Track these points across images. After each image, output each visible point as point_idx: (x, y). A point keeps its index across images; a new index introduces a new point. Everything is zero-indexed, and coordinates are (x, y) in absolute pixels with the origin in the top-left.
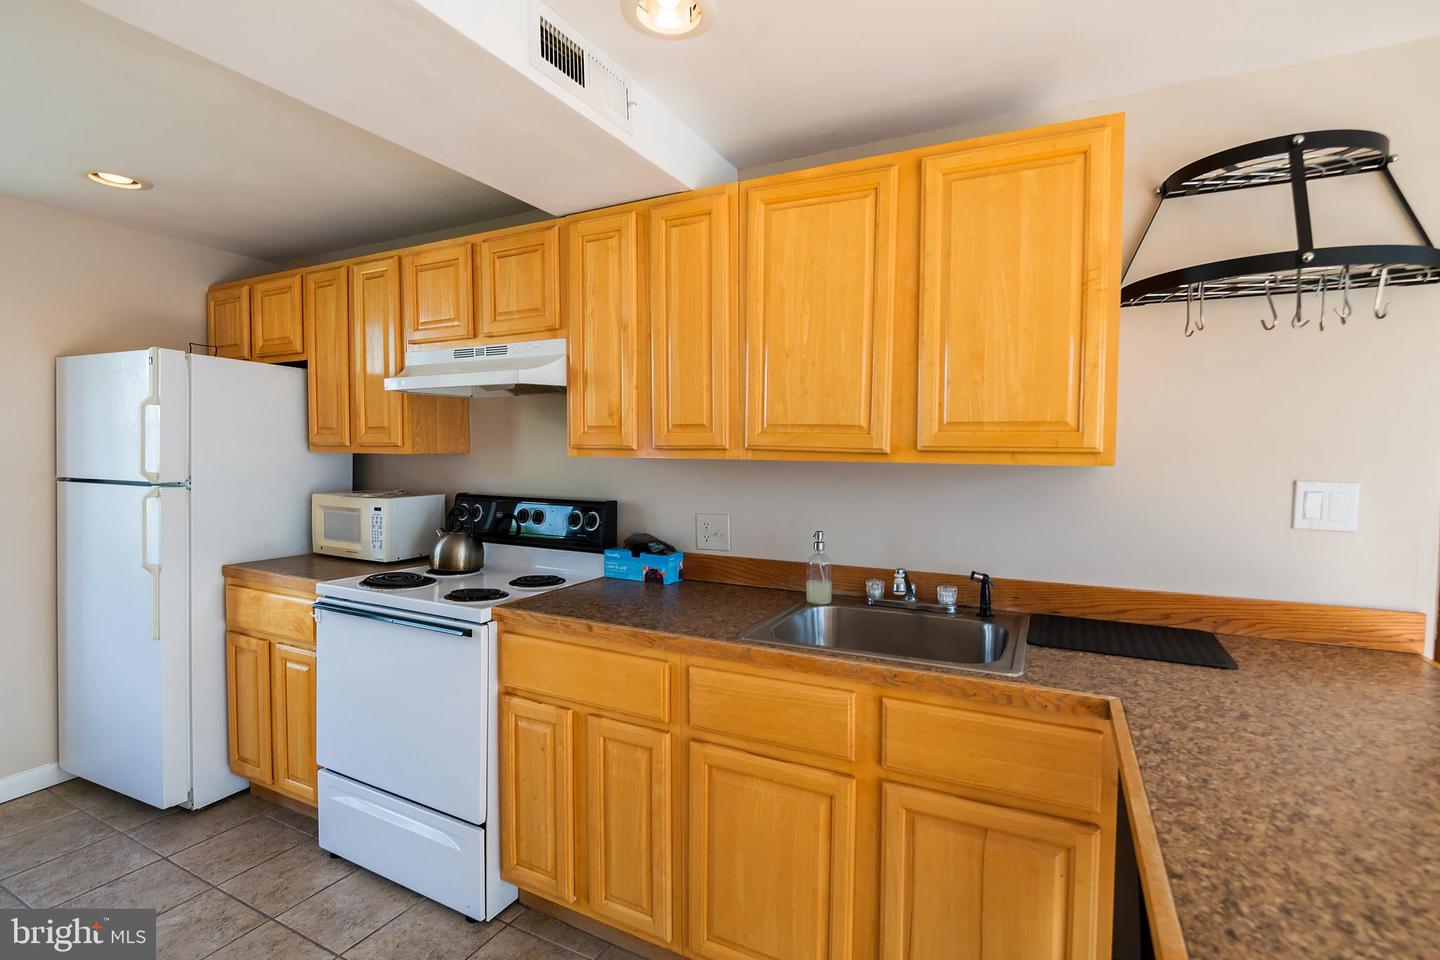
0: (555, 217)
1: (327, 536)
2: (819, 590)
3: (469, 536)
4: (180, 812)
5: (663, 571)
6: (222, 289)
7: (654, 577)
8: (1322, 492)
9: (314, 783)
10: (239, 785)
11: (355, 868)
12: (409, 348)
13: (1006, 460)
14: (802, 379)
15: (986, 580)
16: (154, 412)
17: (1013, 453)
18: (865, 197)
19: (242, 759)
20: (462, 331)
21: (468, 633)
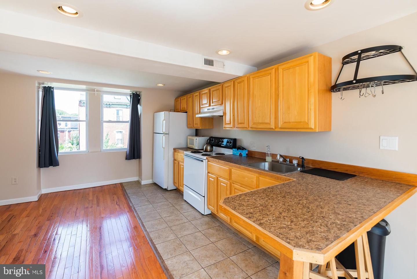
0: (221, 83)
1: (190, 144)
2: (269, 159)
3: (210, 145)
4: (166, 190)
5: (242, 153)
6: (177, 99)
7: (241, 155)
8: (387, 139)
9: (183, 187)
10: (175, 188)
11: (188, 203)
12: (201, 109)
13: (295, 130)
14: (259, 114)
15: (303, 158)
16: (164, 122)
17: (297, 129)
18: (269, 75)
19: (175, 183)
20: (208, 105)
21: (202, 161)
